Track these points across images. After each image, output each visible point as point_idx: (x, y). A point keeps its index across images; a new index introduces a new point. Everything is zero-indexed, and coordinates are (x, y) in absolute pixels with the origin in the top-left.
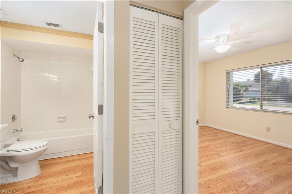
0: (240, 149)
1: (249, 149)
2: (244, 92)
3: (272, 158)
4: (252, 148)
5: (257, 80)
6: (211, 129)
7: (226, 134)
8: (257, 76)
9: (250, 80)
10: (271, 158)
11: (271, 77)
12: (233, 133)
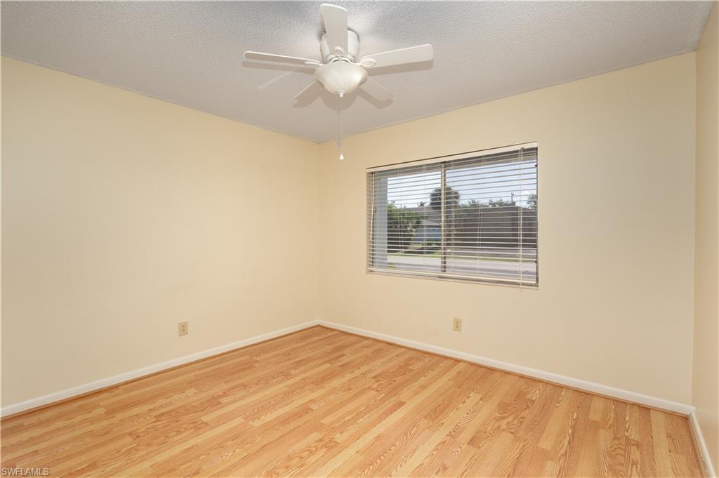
0: (393, 401)
1: (416, 393)
2: (414, 230)
3: (467, 414)
4: (423, 387)
5: (435, 203)
6: (330, 334)
7: (367, 347)
8: (436, 196)
9: (425, 205)
10: (465, 416)
11: (457, 200)
12: (382, 342)
